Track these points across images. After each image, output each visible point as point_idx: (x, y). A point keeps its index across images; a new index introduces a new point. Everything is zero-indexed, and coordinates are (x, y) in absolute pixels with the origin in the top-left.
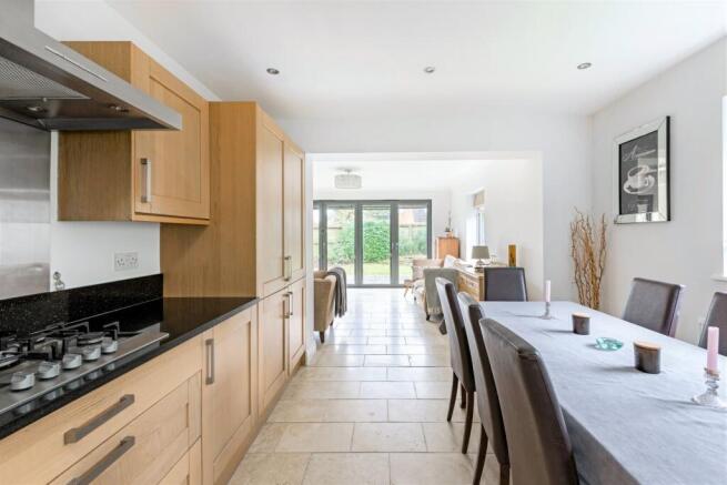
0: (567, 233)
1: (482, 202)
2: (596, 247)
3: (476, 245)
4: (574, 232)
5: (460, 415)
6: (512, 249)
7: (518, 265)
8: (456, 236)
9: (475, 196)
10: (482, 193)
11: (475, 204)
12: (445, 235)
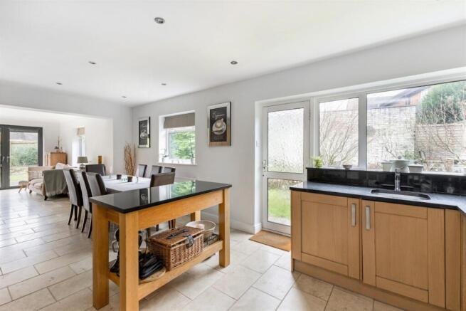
0: (123, 150)
1: (84, 133)
2: (133, 156)
3: (79, 156)
4: (126, 150)
5: (74, 223)
6: (100, 157)
7: (102, 163)
8: (64, 151)
9: (79, 129)
10: (83, 128)
11: (78, 134)
12: (55, 151)
